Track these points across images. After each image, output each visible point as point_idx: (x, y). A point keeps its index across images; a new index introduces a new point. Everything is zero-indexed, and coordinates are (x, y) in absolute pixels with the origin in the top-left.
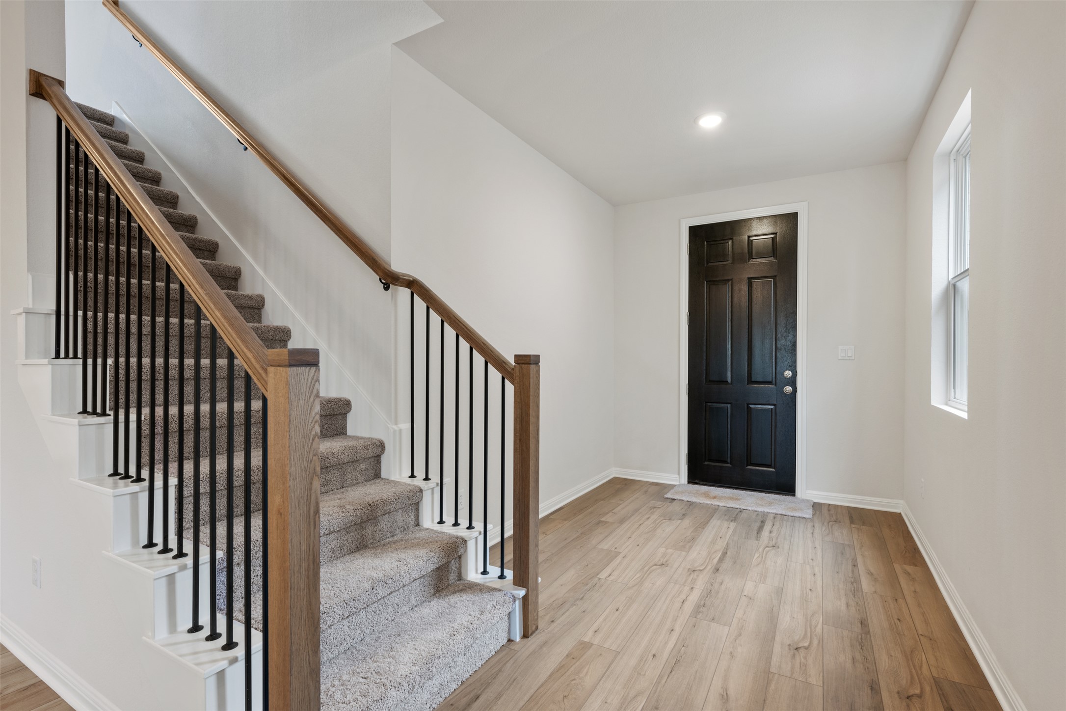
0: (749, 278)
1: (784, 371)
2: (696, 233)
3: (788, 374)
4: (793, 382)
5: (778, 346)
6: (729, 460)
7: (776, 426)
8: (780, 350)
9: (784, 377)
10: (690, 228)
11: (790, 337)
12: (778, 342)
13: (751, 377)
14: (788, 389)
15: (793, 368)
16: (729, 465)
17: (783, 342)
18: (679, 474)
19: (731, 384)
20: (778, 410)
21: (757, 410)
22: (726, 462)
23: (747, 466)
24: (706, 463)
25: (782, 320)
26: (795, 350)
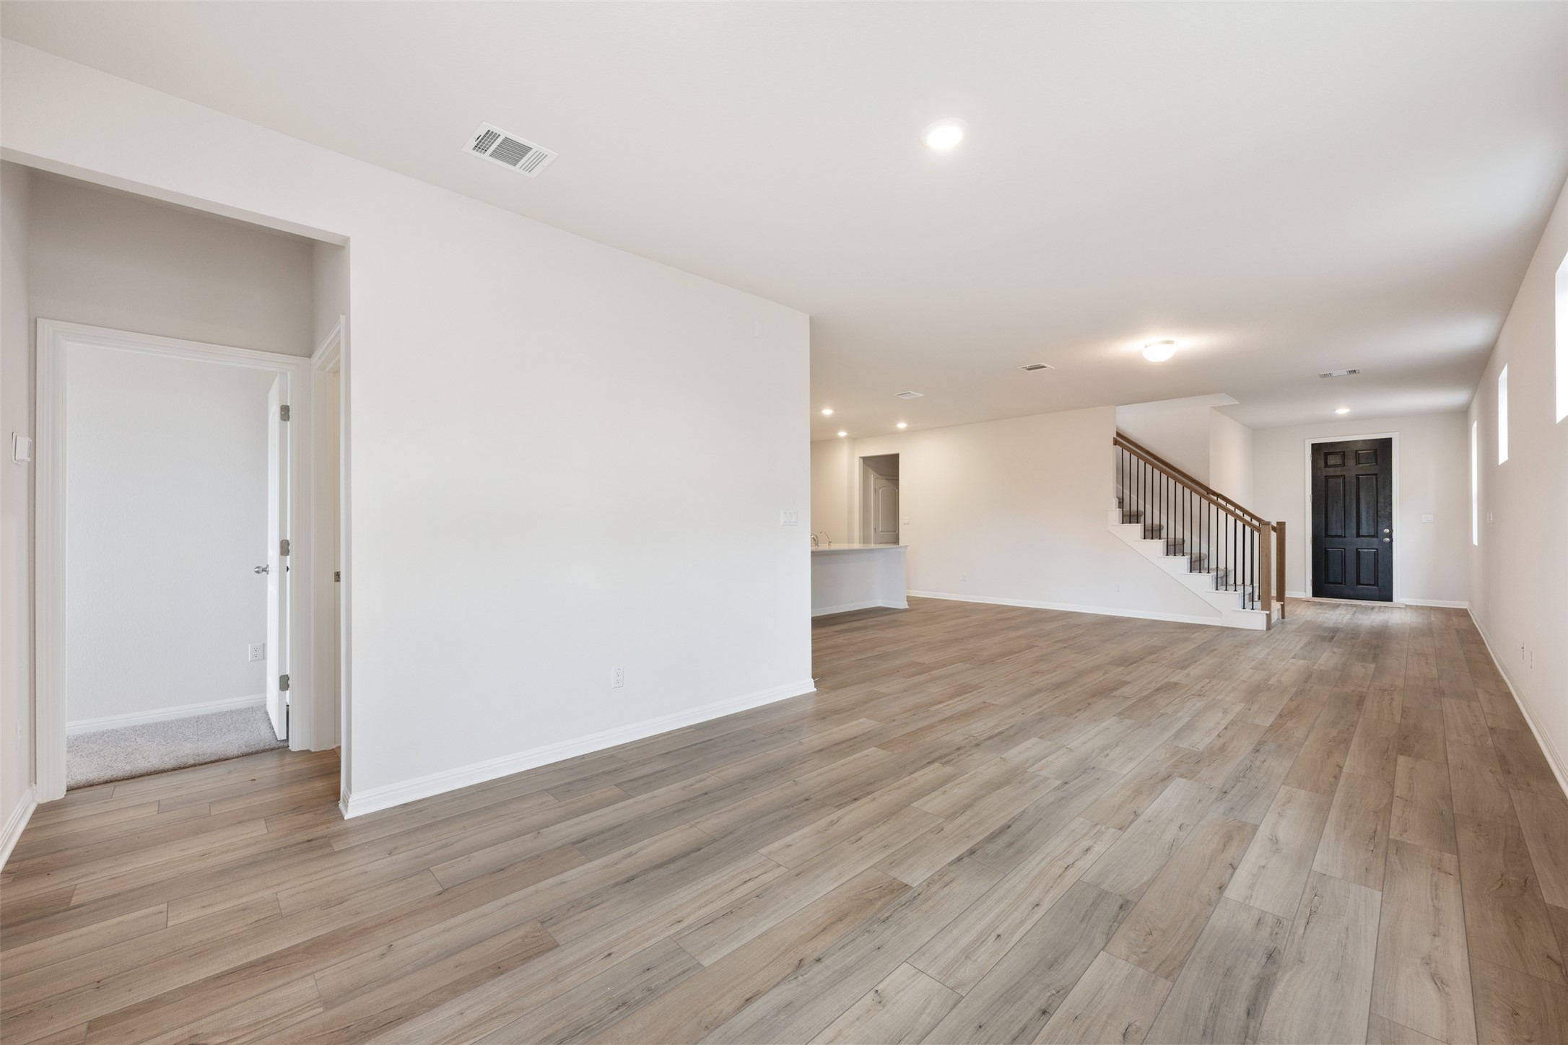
0: (1357, 475)
1: (1384, 529)
2: (1316, 448)
3: (1387, 531)
4: (1390, 536)
5: (1379, 514)
6: (1343, 583)
7: (1378, 562)
8: (1381, 517)
9: (1385, 533)
10: (1313, 445)
11: (1388, 510)
13: (1359, 533)
14: (1388, 539)
15: (1390, 527)
16: (1345, 587)
17: (1382, 512)
18: (1305, 592)
19: (1345, 537)
20: (1379, 552)
21: (1364, 552)
23: (1357, 586)
24: (1326, 586)
25: (1381, 499)
26: (1391, 517)
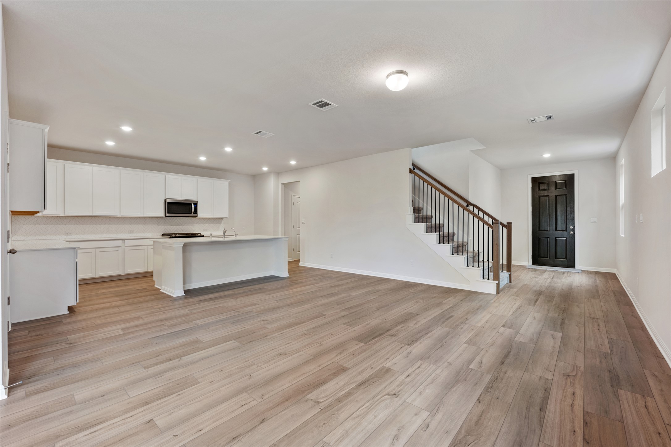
0: (555, 195)
1: (570, 227)
2: (534, 180)
3: (572, 227)
4: (573, 230)
5: (567, 218)
6: (548, 257)
7: (567, 245)
8: (568, 219)
9: (570, 229)
10: (532, 178)
11: (572, 215)
12: (567, 217)
13: (557, 229)
14: (572, 232)
15: (573, 225)
16: (549, 259)
17: (569, 217)
18: (528, 262)
19: (549, 231)
20: (567, 240)
21: (559, 239)
22: (547, 258)
23: (556, 258)
24: (539, 258)
25: (568, 209)
26: (574, 220)
